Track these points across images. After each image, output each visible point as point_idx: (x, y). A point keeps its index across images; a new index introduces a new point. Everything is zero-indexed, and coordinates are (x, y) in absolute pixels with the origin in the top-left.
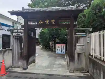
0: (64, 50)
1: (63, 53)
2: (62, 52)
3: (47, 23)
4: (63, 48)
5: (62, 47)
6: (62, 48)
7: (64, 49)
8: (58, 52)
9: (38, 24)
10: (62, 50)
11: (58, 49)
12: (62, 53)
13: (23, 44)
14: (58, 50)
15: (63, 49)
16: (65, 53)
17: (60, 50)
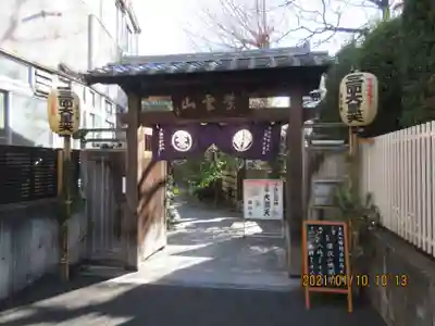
0: (276, 204)
1: (271, 217)
2: (267, 213)
3: (210, 108)
4: (272, 198)
5: (267, 190)
6: (267, 196)
8: (251, 213)
9: (178, 108)
10: (267, 204)
11: (254, 199)
12: (267, 217)
13: (124, 179)
15: (272, 202)
16: (280, 216)
17: (258, 204)
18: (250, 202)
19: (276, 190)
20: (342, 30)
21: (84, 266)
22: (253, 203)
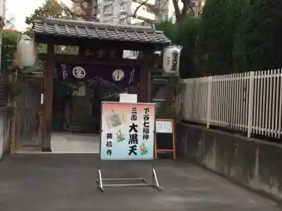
0: (147, 137)
1: (139, 156)
2: (133, 150)
3: (101, 56)
4: (140, 129)
5: (134, 118)
6: (133, 127)
7: (146, 131)
8: (109, 152)
10: (134, 139)
11: (114, 131)
12: (133, 157)
14: (114, 140)
15: (140, 134)
17: (121, 139)
18: (109, 136)
19: (147, 118)
22: (114, 136)
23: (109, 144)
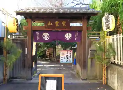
0: (70, 58)
3: (57, 25)
5: (67, 54)
8: (62, 61)
9: (46, 25)
10: (67, 58)
12: (67, 62)
13: (26, 49)
16: (72, 62)
18: (62, 58)
19: (70, 53)
20: (85, 4)
21: (12, 79)
22: (63, 58)
23: (62, 59)
